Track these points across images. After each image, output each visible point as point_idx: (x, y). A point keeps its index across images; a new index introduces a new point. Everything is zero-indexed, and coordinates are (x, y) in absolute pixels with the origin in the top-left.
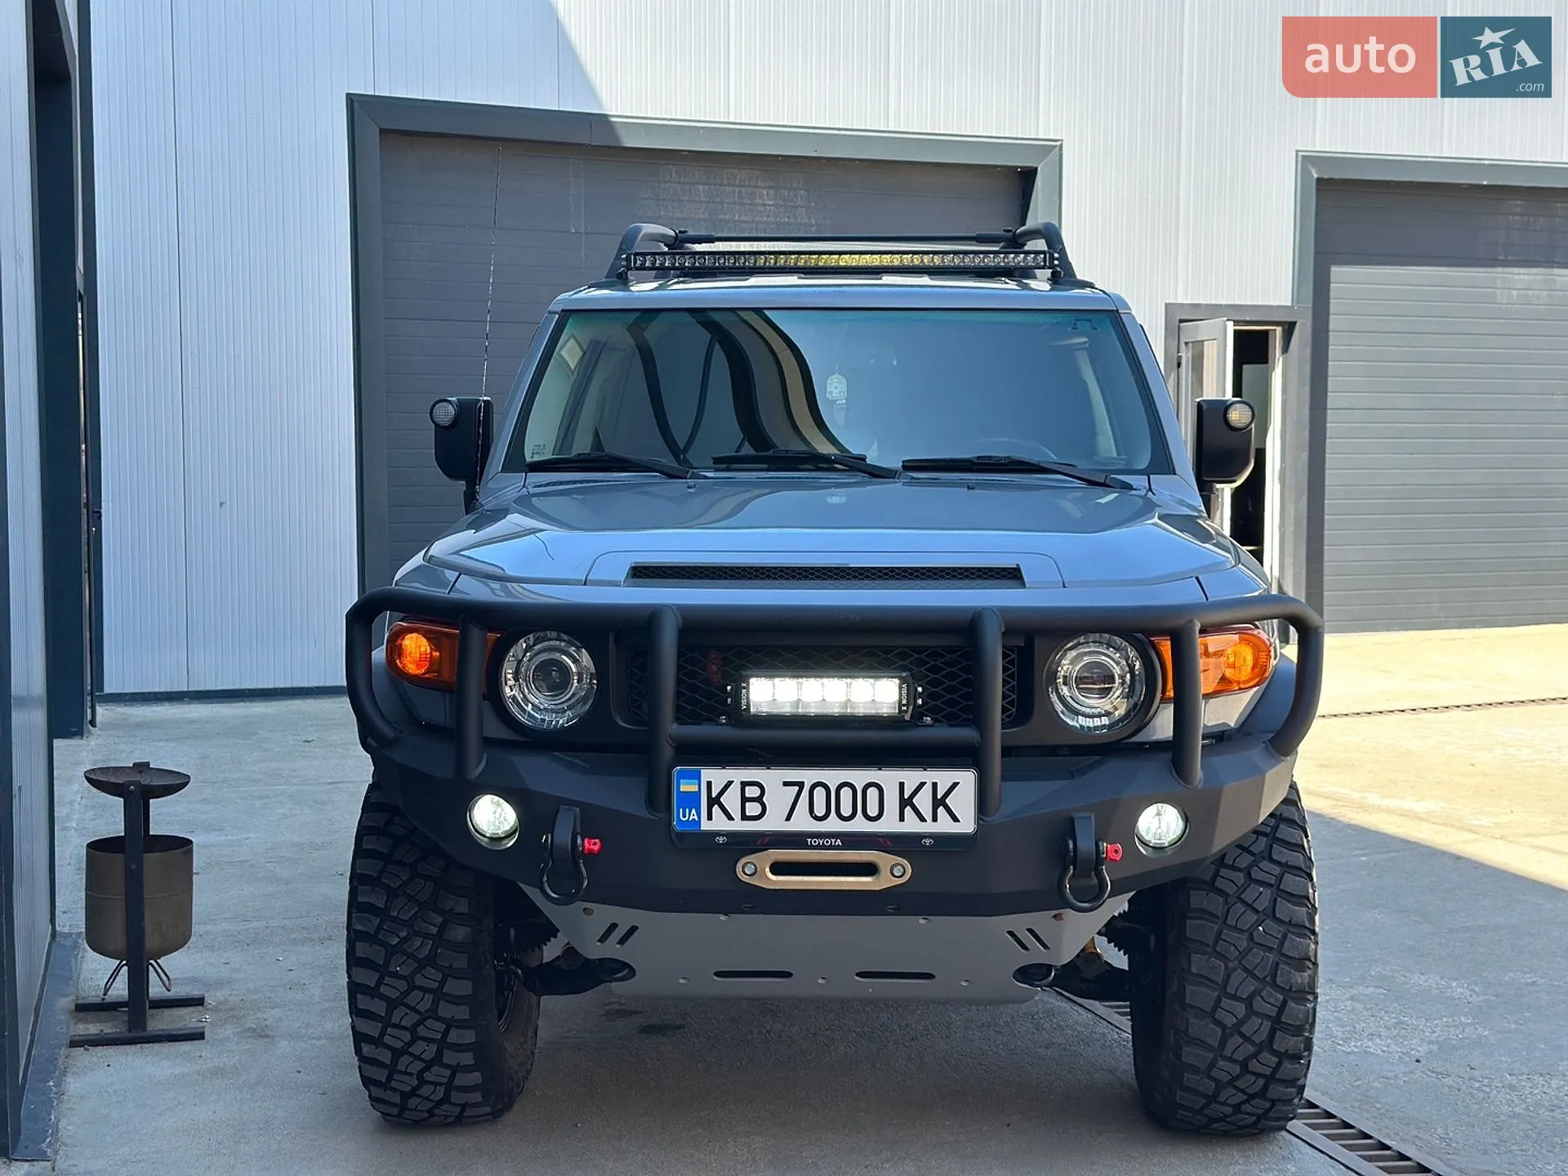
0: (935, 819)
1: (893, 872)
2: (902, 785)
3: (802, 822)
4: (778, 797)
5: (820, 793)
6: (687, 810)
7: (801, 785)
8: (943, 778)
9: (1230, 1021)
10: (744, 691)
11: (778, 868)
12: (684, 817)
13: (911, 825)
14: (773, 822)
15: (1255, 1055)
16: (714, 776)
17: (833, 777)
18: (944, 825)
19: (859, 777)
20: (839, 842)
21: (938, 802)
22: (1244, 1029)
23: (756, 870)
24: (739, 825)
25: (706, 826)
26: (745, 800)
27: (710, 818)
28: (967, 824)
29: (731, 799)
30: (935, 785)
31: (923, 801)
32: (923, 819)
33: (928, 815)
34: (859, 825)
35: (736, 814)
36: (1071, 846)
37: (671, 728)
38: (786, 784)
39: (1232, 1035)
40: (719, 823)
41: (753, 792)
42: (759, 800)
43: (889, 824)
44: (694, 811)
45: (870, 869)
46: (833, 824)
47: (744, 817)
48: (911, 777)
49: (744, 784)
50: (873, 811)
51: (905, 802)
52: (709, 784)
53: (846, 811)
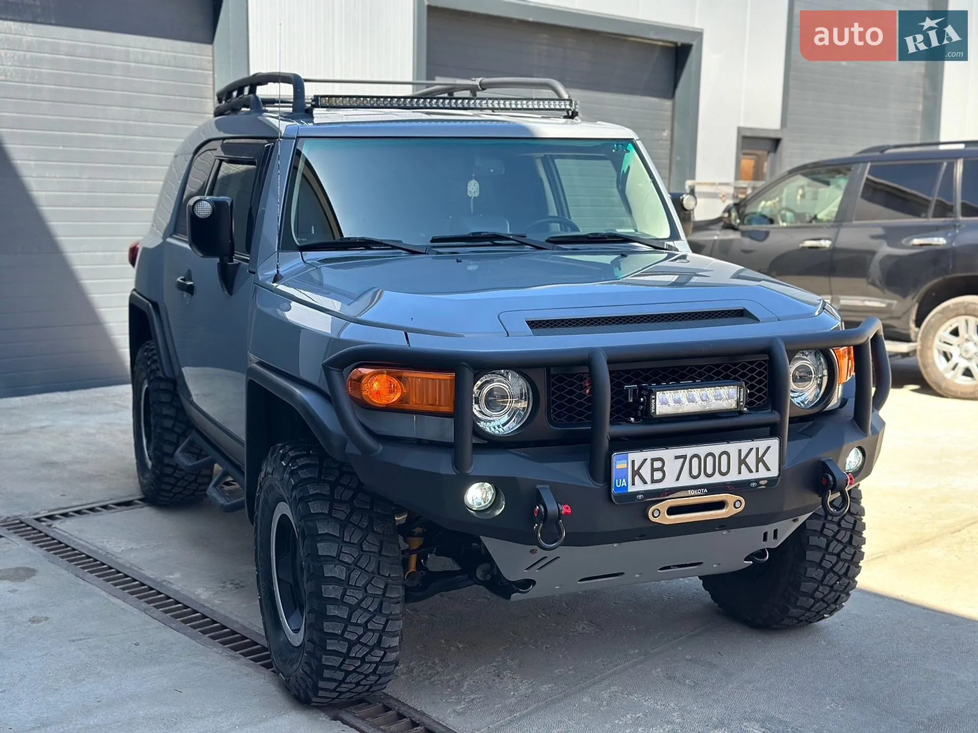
0: (757, 471)
1: (734, 505)
2: (740, 451)
3: (685, 481)
4: (672, 467)
5: (695, 461)
6: (620, 480)
7: (685, 457)
8: (762, 444)
9: (830, 534)
10: (653, 401)
11: (672, 511)
12: (618, 485)
13: (745, 476)
14: (669, 483)
15: (843, 550)
16: (637, 456)
17: (702, 450)
18: (763, 473)
19: (717, 449)
20: (706, 491)
21: (760, 460)
22: (837, 537)
23: (659, 514)
24: (650, 487)
25: (631, 489)
26: (653, 470)
27: (633, 484)
28: (774, 473)
29: (646, 472)
30: (757, 449)
31: (751, 460)
32: (751, 471)
33: (754, 469)
34: (717, 479)
35: (648, 480)
36: (831, 479)
37: (610, 430)
38: (677, 457)
39: (832, 541)
40: (639, 487)
41: (657, 464)
42: (661, 469)
43: (733, 477)
44: (624, 480)
45: (721, 505)
46: (703, 480)
47: (653, 481)
48: (745, 446)
49: (653, 460)
50: (724, 469)
51: (742, 462)
52: (633, 462)
53: (709, 471)
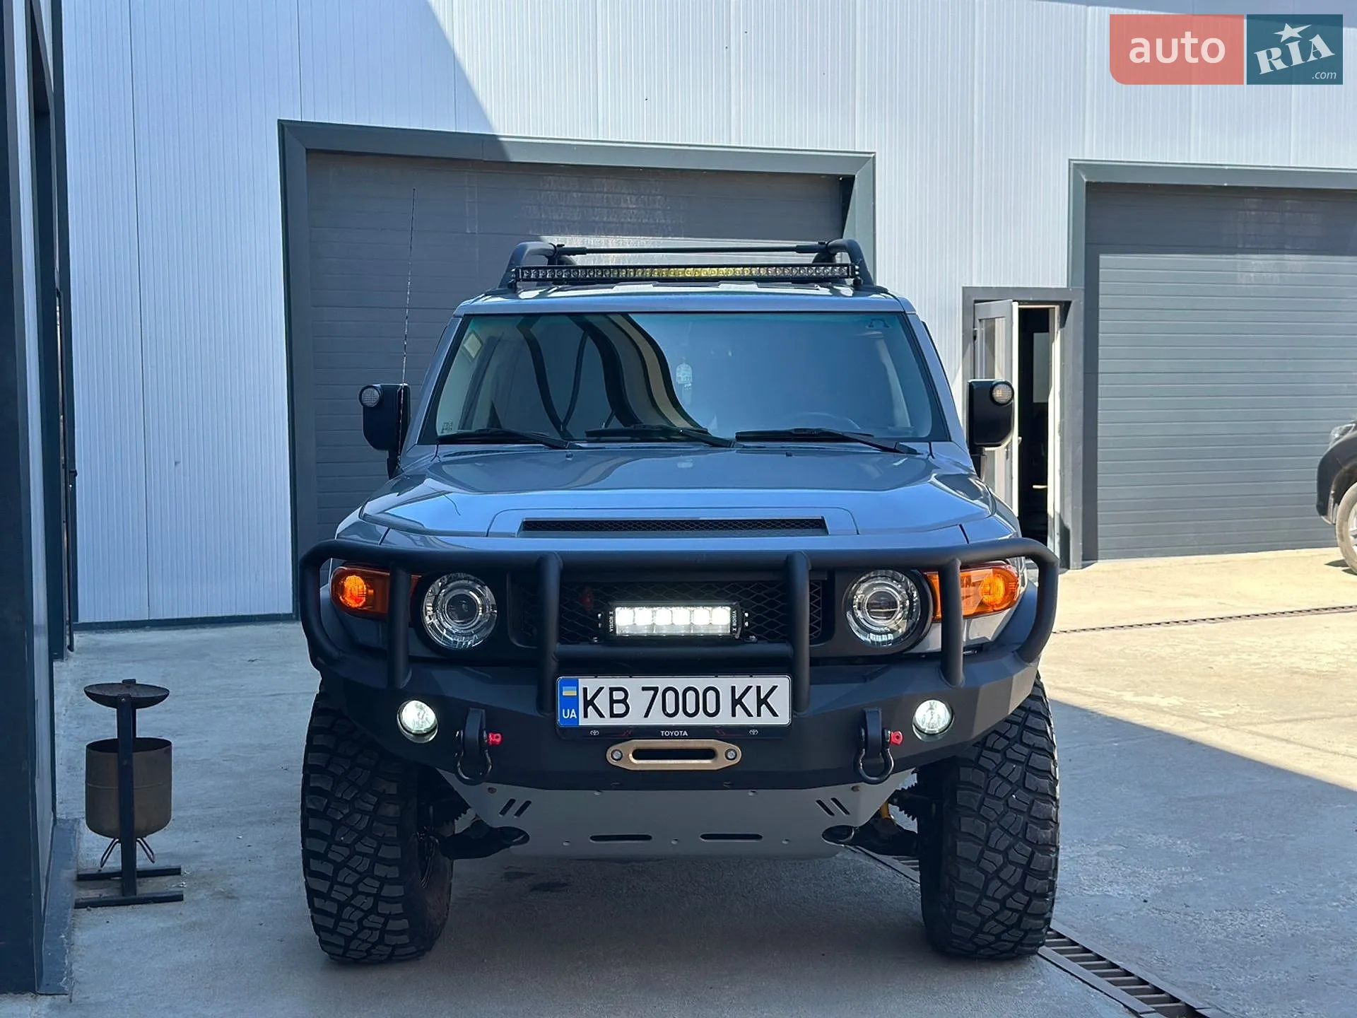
0: (759, 715)
1: (727, 756)
2: (733, 688)
3: (657, 719)
4: (638, 701)
5: (670, 696)
6: (568, 710)
7: (656, 690)
8: (765, 682)
9: (991, 868)
10: (611, 618)
11: (639, 754)
12: (566, 715)
13: (741, 719)
14: (635, 719)
15: (1010, 895)
16: (589, 684)
17: (680, 683)
18: (766, 719)
19: (700, 683)
20: (685, 733)
21: (761, 702)
22: (1001, 875)
23: (624, 757)
24: (609, 722)
25: (583, 722)
26: (612, 702)
27: (586, 716)
28: (784, 719)
29: (602, 702)
30: (759, 688)
31: (750, 701)
32: (750, 715)
33: (754, 711)
34: (701, 720)
35: (606, 712)
36: (863, 734)
37: (556, 646)
38: (644, 689)
39: (992, 879)
40: (592, 720)
41: (619, 696)
42: (624, 701)
43: (724, 719)
44: (573, 711)
45: (709, 754)
46: (681, 720)
47: (613, 715)
48: (741, 682)
49: (612, 690)
50: (711, 709)
51: (736, 702)
52: (585, 690)
53: (691, 709)
